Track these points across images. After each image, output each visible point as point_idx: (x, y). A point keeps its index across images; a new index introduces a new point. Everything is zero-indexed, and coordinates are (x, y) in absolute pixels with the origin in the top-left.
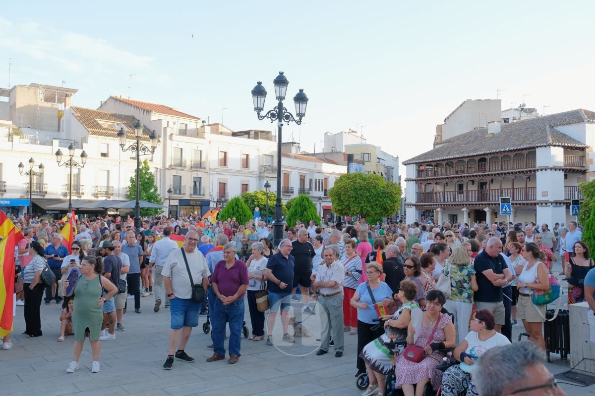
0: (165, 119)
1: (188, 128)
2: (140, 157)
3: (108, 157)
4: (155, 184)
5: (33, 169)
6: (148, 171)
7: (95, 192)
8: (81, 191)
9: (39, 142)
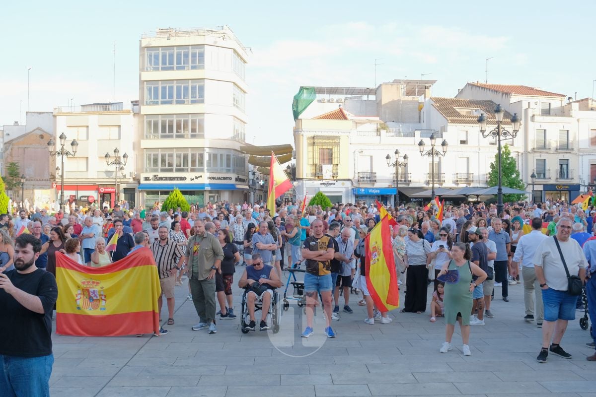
0: (525, 100)
1: (552, 106)
2: (501, 142)
3: (467, 144)
4: (517, 169)
5: (399, 160)
6: (510, 156)
7: (456, 179)
8: (442, 179)
9: (402, 134)
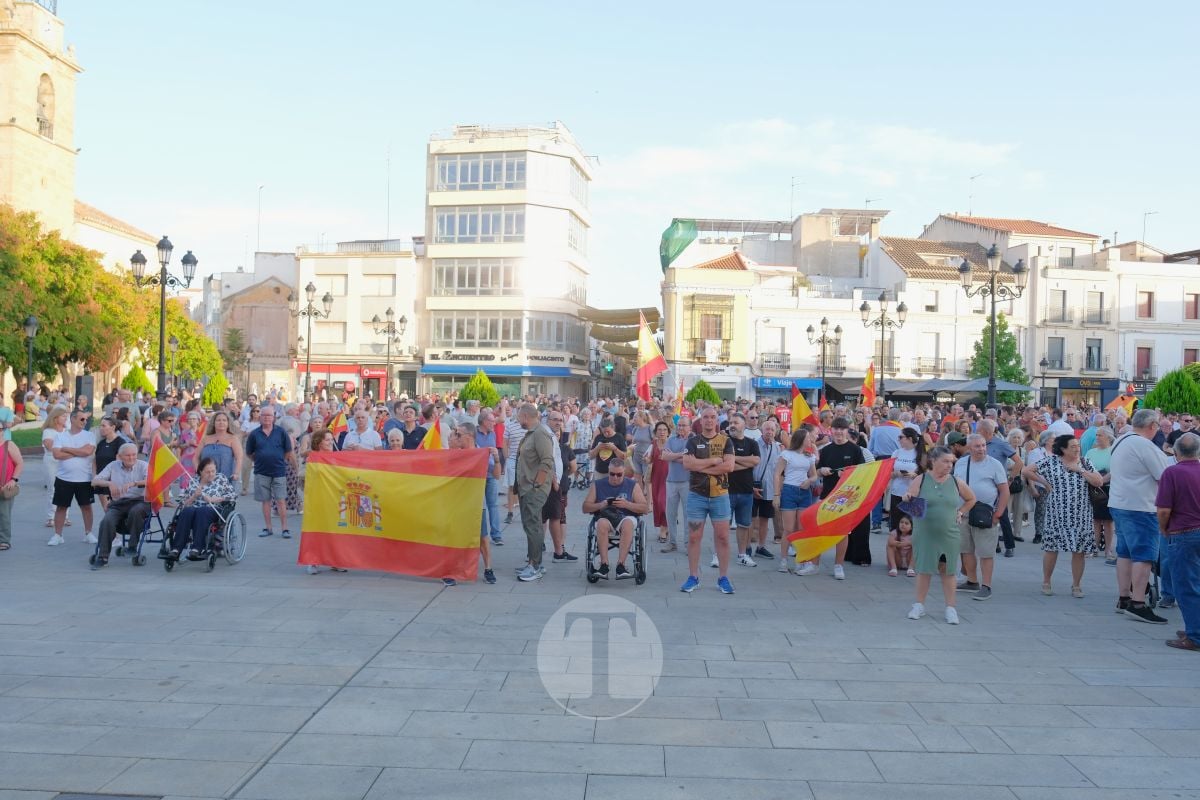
0: (1033, 243)
1: (1077, 254)
3: (937, 311)
4: (1017, 352)
5: (827, 335)
6: (1006, 331)
7: (917, 367)
8: (896, 366)
9: (833, 295)
